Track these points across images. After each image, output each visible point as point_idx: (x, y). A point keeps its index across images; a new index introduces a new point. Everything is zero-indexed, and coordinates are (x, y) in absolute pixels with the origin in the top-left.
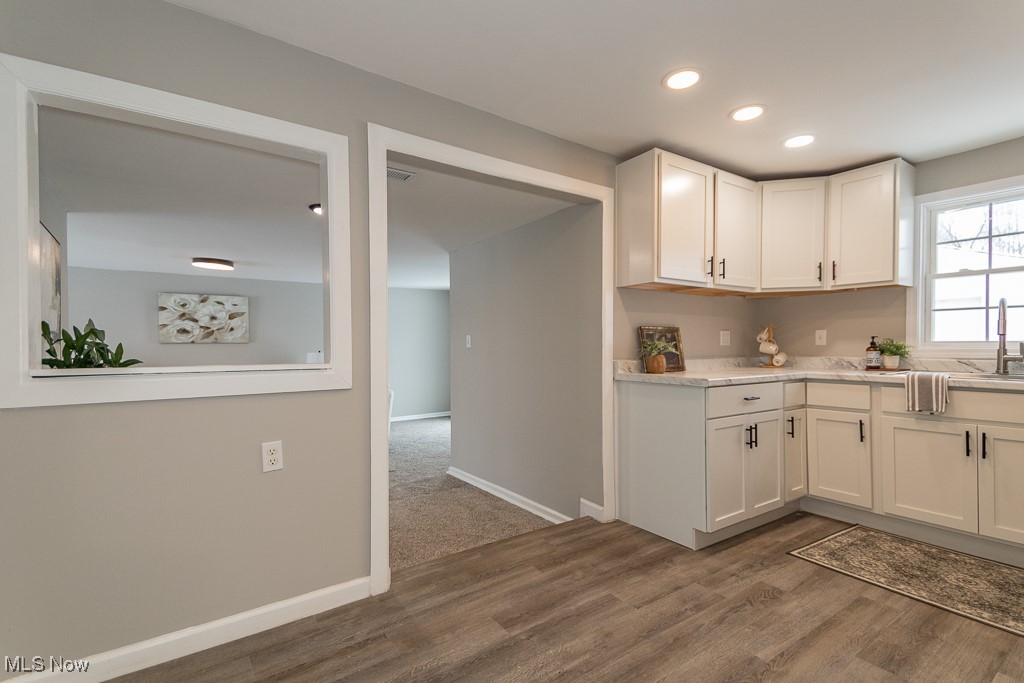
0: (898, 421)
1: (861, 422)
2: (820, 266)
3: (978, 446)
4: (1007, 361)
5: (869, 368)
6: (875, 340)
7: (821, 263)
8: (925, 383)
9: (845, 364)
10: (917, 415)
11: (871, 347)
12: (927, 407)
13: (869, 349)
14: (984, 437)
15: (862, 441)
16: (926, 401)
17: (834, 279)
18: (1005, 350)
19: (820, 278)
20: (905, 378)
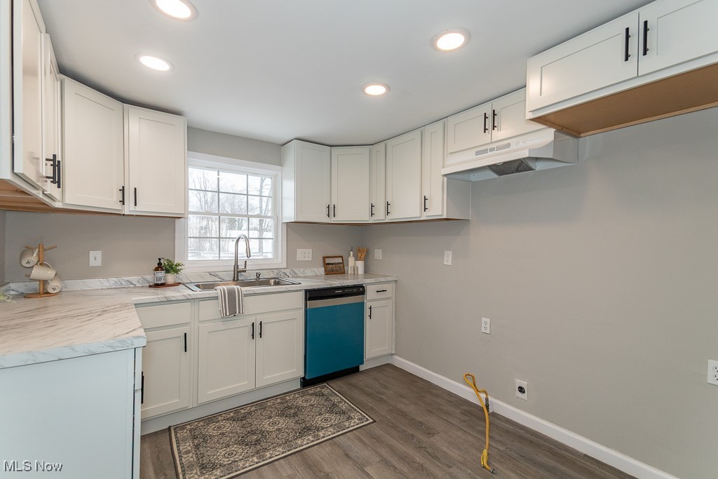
0: (211, 326)
1: (185, 334)
2: (123, 190)
3: (256, 331)
4: (238, 272)
5: (157, 286)
6: (162, 261)
7: (123, 187)
8: (231, 294)
9: (123, 283)
10: (224, 318)
11: (158, 267)
12: (233, 312)
13: (156, 269)
14: (261, 324)
15: (186, 351)
16: (232, 306)
17: (136, 205)
18: (238, 266)
19: (123, 202)
20: (219, 291)
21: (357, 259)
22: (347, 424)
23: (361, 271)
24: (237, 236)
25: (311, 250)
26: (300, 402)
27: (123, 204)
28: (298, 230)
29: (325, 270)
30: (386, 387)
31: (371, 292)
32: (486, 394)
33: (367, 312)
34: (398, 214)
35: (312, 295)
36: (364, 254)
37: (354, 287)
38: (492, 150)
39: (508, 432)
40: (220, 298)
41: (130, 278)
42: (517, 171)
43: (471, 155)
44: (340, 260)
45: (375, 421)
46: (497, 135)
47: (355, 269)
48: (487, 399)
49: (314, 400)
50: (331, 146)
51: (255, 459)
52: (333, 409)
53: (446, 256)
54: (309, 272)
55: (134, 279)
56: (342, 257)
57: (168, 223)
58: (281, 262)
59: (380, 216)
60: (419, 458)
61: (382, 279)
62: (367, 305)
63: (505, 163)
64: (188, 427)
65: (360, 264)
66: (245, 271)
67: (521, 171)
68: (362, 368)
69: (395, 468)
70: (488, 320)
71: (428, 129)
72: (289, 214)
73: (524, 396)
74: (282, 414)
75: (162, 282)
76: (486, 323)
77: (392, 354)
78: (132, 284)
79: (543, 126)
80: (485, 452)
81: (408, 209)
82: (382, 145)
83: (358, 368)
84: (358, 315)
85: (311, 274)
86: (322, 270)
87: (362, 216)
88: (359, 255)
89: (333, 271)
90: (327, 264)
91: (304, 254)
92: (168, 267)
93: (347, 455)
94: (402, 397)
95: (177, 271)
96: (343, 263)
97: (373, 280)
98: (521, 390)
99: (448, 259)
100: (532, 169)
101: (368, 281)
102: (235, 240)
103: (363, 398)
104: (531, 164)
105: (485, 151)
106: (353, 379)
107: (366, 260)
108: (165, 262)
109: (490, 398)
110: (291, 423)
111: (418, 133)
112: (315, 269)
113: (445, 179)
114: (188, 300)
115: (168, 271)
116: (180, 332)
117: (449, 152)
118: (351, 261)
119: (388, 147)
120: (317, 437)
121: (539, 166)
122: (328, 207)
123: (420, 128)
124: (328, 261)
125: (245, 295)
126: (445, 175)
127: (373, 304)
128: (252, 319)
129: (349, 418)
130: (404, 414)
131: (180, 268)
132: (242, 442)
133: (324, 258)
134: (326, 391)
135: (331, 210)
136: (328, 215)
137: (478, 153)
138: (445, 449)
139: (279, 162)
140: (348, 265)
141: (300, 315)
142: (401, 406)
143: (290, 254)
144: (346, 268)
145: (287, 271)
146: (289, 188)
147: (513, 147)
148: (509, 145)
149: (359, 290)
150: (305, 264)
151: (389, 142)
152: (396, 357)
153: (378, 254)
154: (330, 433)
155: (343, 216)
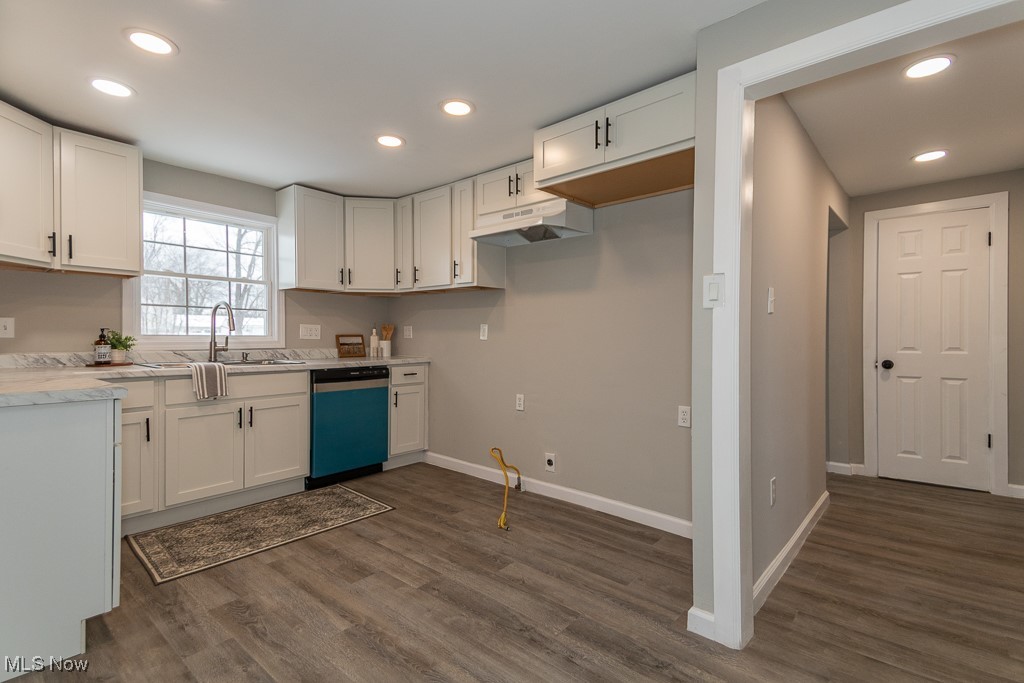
0: (182, 411)
1: (148, 420)
2: (53, 237)
3: (245, 418)
4: (216, 351)
5: (98, 364)
6: (105, 333)
7: (54, 234)
8: (211, 372)
9: (48, 362)
10: (201, 402)
11: (101, 340)
12: (213, 393)
13: (98, 343)
14: (251, 410)
15: (148, 440)
16: (212, 388)
17: (71, 257)
18: (215, 343)
19: (53, 252)
20: (193, 369)
21: (381, 339)
22: (362, 513)
23: (386, 353)
24: (214, 306)
25: (319, 327)
26: (304, 502)
27: (54, 255)
28: (301, 300)
29: (339, 352)
30: (413, 482)
31: (397, 375)
32: (518, 473)
33: (392, 399)
34: (428, 282)
35: (318, 376)
36: (392, 333)
37: (375, 368)
38: (517, 214)
39: (533, 503)
40: (195, 377)
41: (58, 355)
42: (545, 237)
43: (499, 218)
44: (359, 340)
45: (394, 509)
46: (522, 199)
47: (379, 351)
48: (519, 478)
49: (321, 499)
50: (344, 196)
51: (248, 549)
52: (345, 503)
53: (482, 331)
54: (316, 353)
55: (63, 356)
56: (362, 336)
57: (113, 284)
58: (278, 340)
59: (406, 285)
60: (436, 529)
61: (411, 361)
62: (392, 391)
63: (530, 228)
64: (153, 534)
65: (386, 345)
66: (227, 350)
67: (547, 239)
68: (387, 466)
69: (410, 538)
70: (522, 396)
71: (458, 187)
72: (289, 278)
73: (551, 469)
74: (281, 513)
75: (107, 359)
76: (520, 399)
77: (425, 451)
78: (61, 363)
79: (555, 196)
80: (503, 515)
81: (437, 276)
82: (409, 199)
83: (381, 465)
84: (380, 402)
85: (319, 357)
86: (335, 352)
87: (385, 284)
88: (384, 333)
89: (349, 352)
90: (341, 344)
91: (310, 331)
92: (114, 341)
93: (359, 535)
94: (430, 488)
95: (127, 347)
96: (363, 343)
97: (399, 361)
98: (550, 462)
99: (484, 334)
100: (557, 237)
101: (393, 362)
102: (210, 311)
103: (384, 493)
104: (558, 232)
105: (511, 216)
106: (375, 478)
107: (394, 339)
108: (110, 335)
109: (522, 478)
110: (293, 519)
111: (447, 188)
112: (325, 351)
113: (476, 242)
114: (149, 378)
115: (114, 347)
116: (141, 417)
117: (479, 213)
118: (374, 340)
119: (415, 203)
120: (326, 526)
121: (564, 235)
122: (342, 272)
123: (450, 184)
124: (342, 340)
125: (230, 375)
126: (474, 239)
127: (400, 390)
128: (240, 404)
129: (365, 509)
130: (429, 501)
131: (131, 342)
132: (230, 538)
133: (338, 337)
134: (338, 491)
135: (345, 275)
136: (342, 282)
137: (505, 217)
138: (466, 520)
139: (274, 212)
140: (369, 346)
141: (304, 401)
142: (428, 495)
143: (290, 331)
144: (367, 350)
145: (287, 352)
146: (288, 245)
147: (535, 213)
148: (531, 211)
149: (382, 372)
150: (310, 344)
151: (416, 196)
152: (429, 453)
153: (408, 332)
154: (340, 522)
155: (361, 284)
